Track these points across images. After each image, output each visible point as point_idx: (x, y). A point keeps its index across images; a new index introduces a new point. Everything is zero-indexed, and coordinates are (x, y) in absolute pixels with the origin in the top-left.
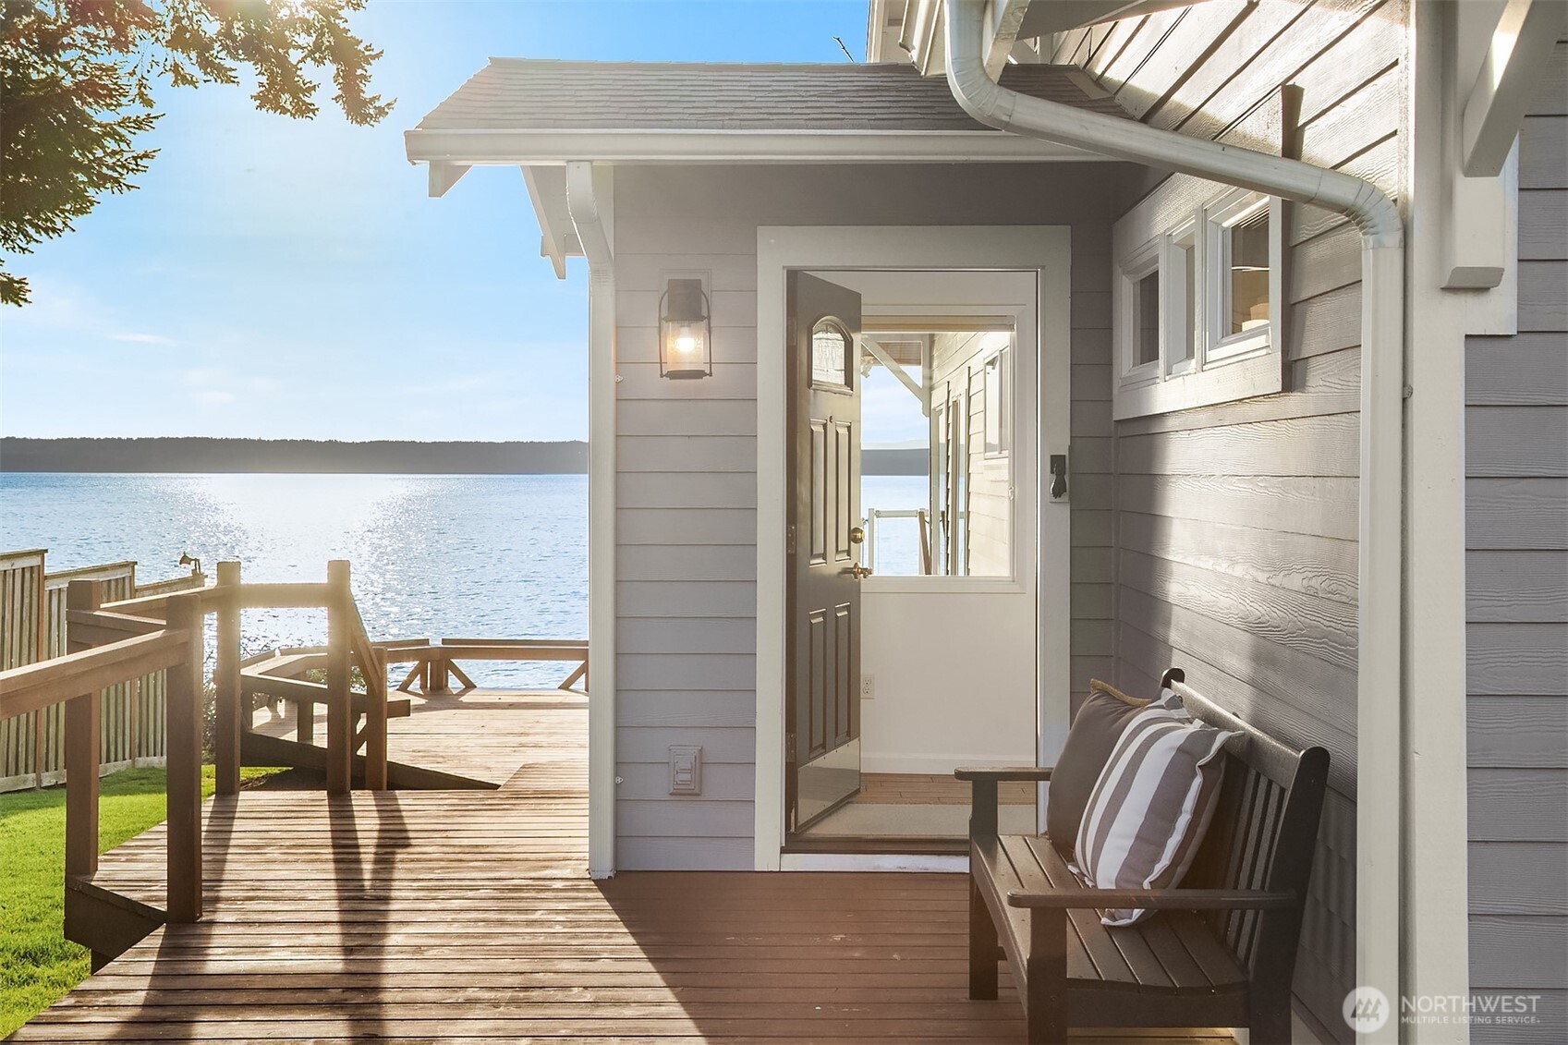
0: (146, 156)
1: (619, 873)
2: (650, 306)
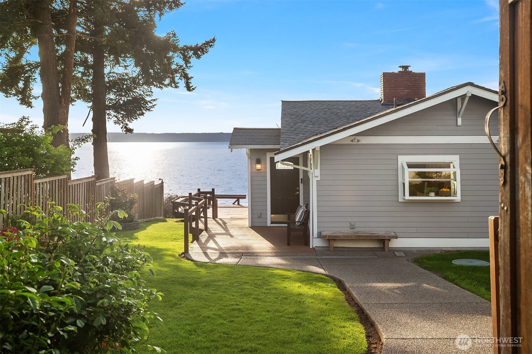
0: (155, 105)
1: (252, 226)
2: (254, 162)
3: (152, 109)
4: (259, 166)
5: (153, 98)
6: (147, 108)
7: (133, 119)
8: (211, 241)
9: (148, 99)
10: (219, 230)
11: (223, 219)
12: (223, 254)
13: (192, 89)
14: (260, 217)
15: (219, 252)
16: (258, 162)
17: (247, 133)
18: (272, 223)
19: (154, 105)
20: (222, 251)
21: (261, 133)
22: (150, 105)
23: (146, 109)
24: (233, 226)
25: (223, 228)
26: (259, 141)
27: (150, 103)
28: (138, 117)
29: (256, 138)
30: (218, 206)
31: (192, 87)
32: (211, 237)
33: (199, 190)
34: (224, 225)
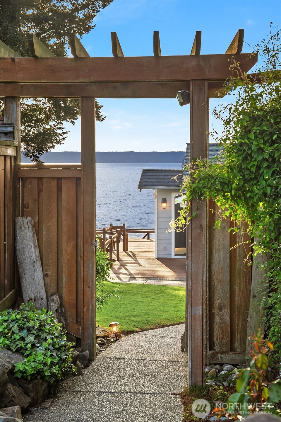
1: (158, 258)
2: (161, 201)
3: (62, 142)
4: (164, 205)
5: (64, 131)
6: (58, 141)
7: (44, 152)
8: (123, 269)
9: (59, 131)
10: (130, 260)
11: (133, 252)
12: (132, 278)
13: (101, 119)
14: (165, 250)
15: (129, 277)
16: (164, 201)
17: (154, 175)
18: (176, 255)
19: (64, 138)
20: (132, 276)
21: (167, 175)
22: (61, 138)
23: (56, 142)
24: (142, 258)
25: (133, 258)
26: (165, 182)
27: (61, 135)
28: (48, 150)
29: (162, 179)
30: (128, 240)
31: (102, 117)
32: (123, 265)
33: (111, 225)
34: (133, 256)
